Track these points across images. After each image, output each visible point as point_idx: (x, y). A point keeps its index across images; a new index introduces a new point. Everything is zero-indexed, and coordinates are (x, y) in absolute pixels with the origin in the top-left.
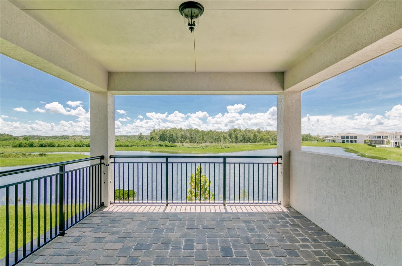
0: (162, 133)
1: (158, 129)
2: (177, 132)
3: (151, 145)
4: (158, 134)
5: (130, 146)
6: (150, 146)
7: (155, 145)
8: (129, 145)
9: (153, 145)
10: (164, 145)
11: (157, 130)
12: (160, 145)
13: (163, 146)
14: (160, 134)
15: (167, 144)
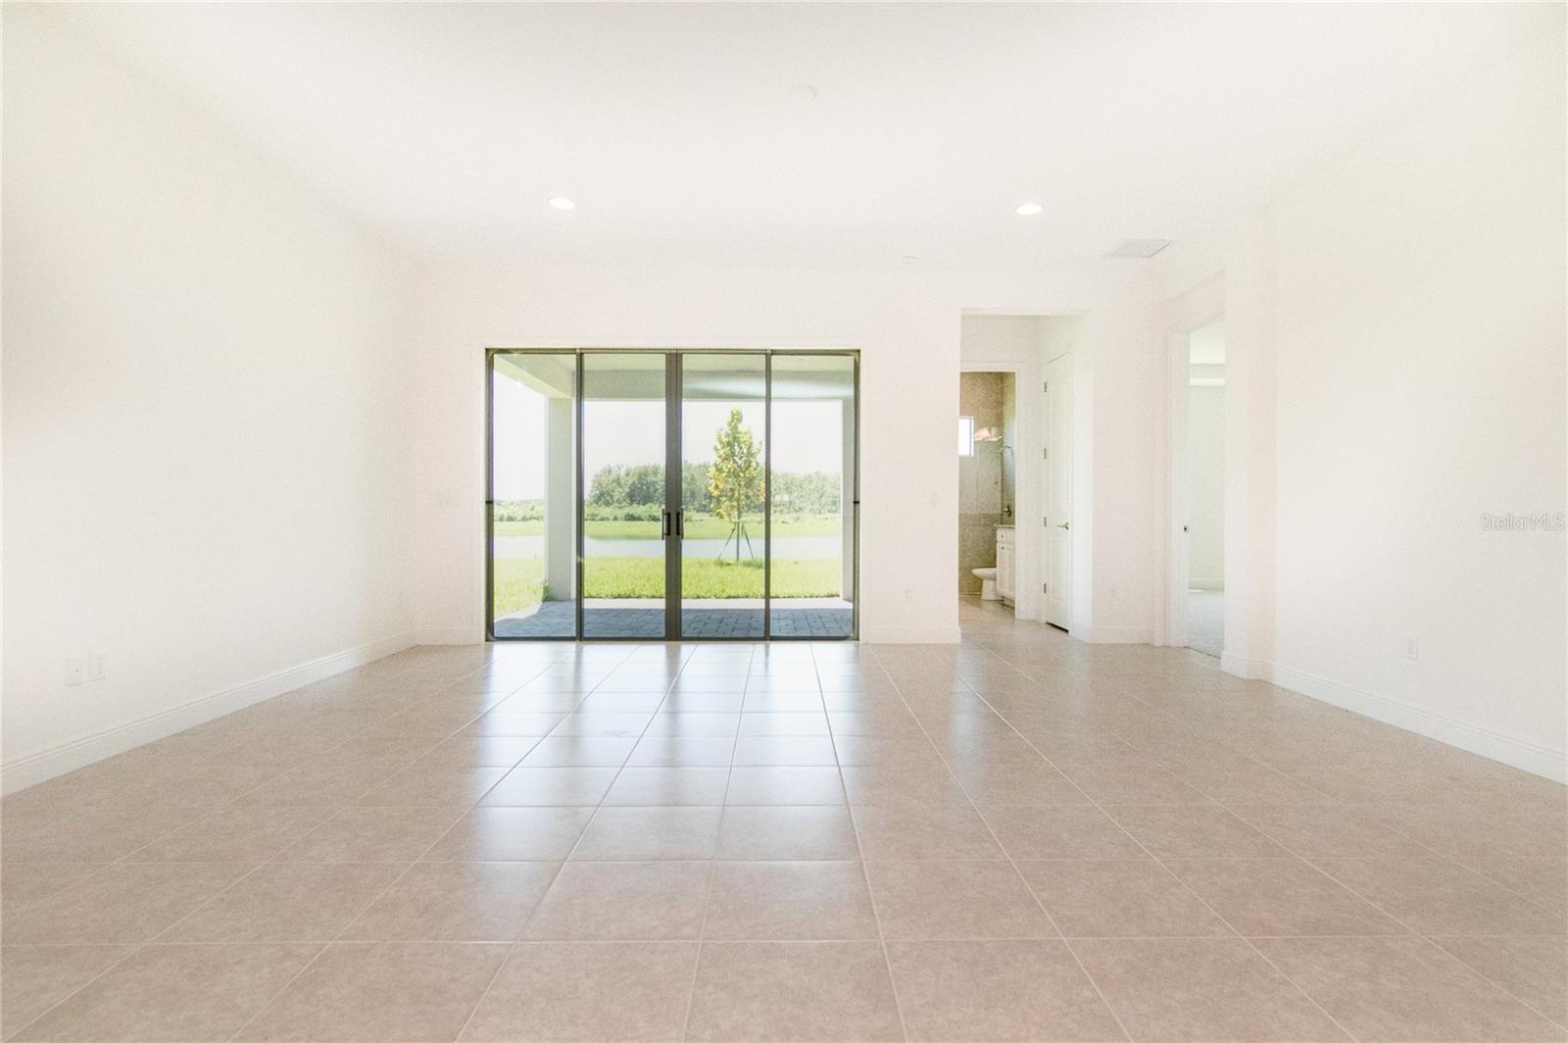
0: (635, 479)
1: (623, 465)
2: (693, 475)
3: (598, 517)
4: (622, 481)
5: (519, 518)
6: (593, 520)
7: (612, 517)
8: (516, 515)
9: (605, 516)
10: (643, 516)
11: (619, 468)
12: (631, 518)
13: (639, 519)
14: (631, 482)
15: (655, 514)
